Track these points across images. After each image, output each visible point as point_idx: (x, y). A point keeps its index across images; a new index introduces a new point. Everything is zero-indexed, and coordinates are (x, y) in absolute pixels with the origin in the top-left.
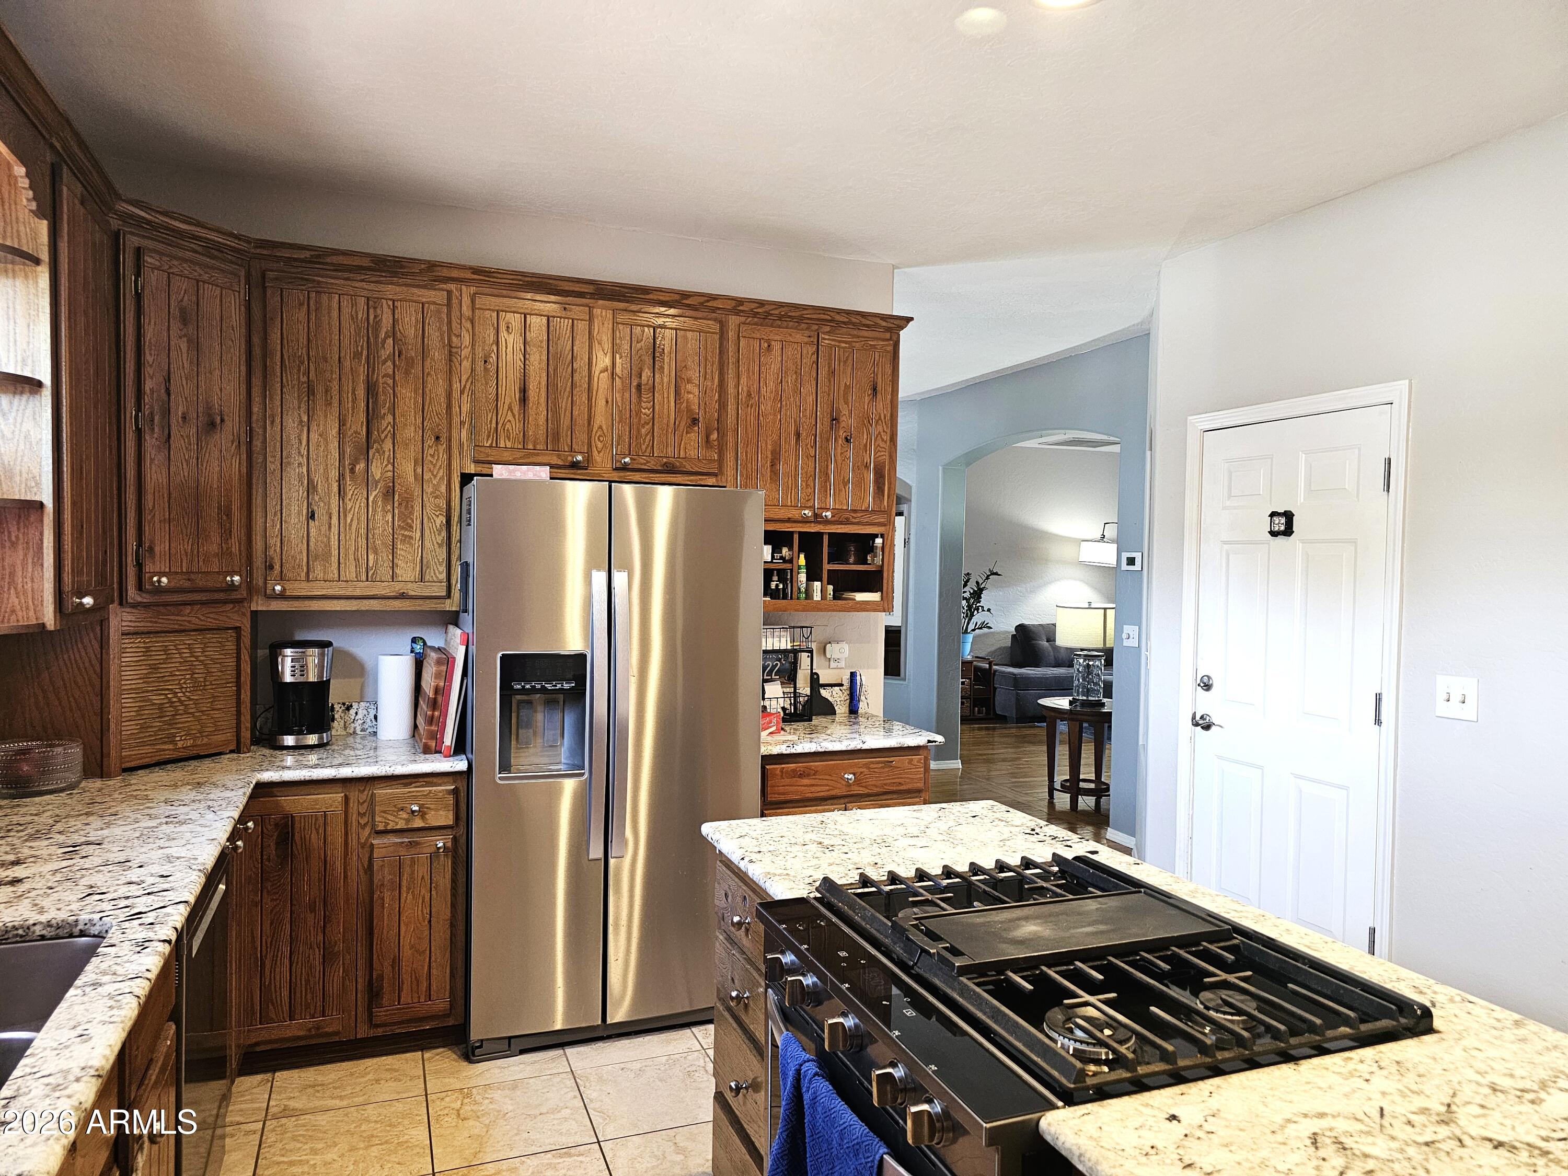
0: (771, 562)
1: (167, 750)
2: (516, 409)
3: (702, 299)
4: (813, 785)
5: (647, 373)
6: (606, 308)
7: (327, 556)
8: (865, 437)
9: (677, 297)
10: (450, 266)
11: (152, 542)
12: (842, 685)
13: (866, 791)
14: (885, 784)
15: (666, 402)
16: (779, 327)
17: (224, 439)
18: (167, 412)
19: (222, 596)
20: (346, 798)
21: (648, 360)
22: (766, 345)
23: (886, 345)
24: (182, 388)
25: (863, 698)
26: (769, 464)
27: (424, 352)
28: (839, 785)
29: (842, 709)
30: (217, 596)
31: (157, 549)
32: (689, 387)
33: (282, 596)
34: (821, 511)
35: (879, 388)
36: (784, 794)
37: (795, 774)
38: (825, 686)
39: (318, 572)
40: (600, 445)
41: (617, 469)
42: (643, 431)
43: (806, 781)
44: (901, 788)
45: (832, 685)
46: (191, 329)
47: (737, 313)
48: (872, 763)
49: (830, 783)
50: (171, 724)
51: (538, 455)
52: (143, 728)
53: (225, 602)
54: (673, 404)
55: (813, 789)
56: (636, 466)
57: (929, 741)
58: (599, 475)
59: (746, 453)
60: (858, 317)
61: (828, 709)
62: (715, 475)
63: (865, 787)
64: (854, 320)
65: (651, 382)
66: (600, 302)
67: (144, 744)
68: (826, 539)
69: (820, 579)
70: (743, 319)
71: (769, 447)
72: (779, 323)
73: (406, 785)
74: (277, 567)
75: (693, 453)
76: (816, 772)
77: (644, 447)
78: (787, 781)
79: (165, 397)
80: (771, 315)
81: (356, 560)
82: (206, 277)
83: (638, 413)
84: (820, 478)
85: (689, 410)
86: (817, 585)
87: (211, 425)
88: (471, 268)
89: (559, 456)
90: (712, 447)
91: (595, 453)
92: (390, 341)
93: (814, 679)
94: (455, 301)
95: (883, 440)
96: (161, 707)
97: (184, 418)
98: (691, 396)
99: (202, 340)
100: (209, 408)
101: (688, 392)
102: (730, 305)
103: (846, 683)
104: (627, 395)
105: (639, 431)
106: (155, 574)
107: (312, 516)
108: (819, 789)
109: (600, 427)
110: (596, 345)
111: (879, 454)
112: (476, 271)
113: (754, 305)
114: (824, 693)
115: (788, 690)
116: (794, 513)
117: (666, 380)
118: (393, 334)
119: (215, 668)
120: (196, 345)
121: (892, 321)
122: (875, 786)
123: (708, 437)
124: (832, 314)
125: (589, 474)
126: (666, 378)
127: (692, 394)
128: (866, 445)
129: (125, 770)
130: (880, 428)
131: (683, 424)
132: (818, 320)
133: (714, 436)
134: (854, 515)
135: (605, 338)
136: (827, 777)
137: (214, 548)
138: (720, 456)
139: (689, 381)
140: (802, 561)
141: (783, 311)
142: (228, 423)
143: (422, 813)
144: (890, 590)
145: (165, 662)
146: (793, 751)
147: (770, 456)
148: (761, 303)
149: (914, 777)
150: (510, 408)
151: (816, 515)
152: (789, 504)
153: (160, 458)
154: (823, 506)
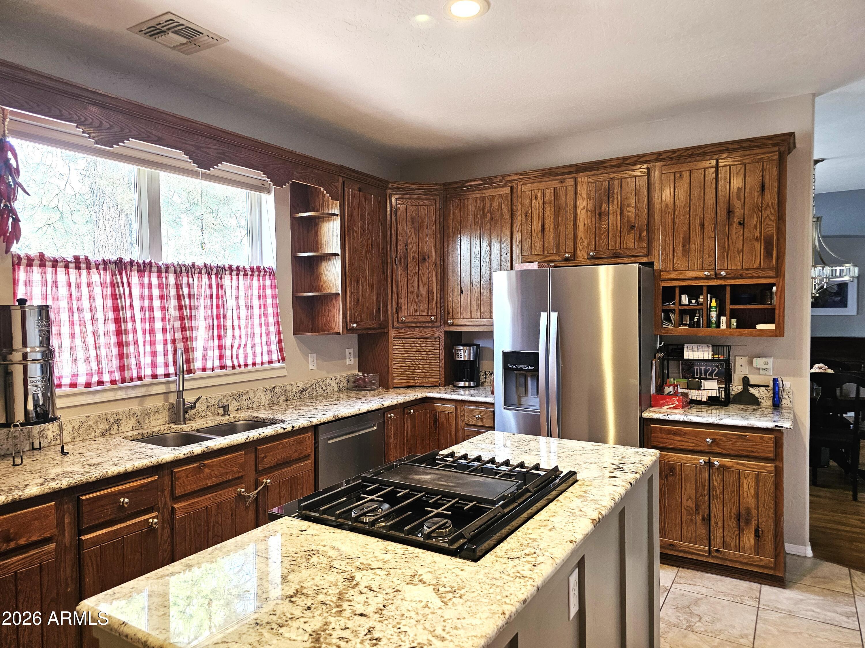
0: (689, 305)
1: (411, 382)
2: (540, 236)
3: (636, 159)
4: (683, 441)
5: (604, 205)
6: (584, 176)
7: (466, 308)
8: (755, 219)
9: (621, 161)
10: (511, 175)
11: (401, 304)
12: (768, 386)
13: (724, 452)
14: (741, 450)
15: (615, 220)
16: (690, 162)
17: (430, 265)
18: (406, 257)
19: (430, 325)
20: (456, 408)
21: (605, 199)
22: (678, 175)
23: (773, 156)
24: (412, 247)
25: (785, 396)
26: (681, 246)
27: (502, 216)
28: (703, 444)
29: (767, 402)
30: (427, 325)
31: (403, 308)
32: (628, 209)
33: (452, 325)
34: (719, 271)
35: (767, 186)
36: (662, 443)
37: (669, 432)
38: (753, 386)
39: (464, 316)
40: (581, 247)
41: (588, 259)
42: (602, 237)
43: (679, 438)
44: (755, 454)
45: (759, 386)
46: (415, 225)
47: (660, 161)
48: (729, 434)
49: (695, 442)
50: (413, 373)
51: (549, 256)
52: (402, 373)
53: (433, 327)
54: (619, 220)
55: (683, 444)
56: (599, 256)
57: (776, 426)
58: (581, 263)
59: (665, 241)
60: (748, 143)
61: (754, 401)
62: (647, 256)
63: (724, 449)
64: (744, 145)
65: (607, 210)
66: (581, 174)
67: (402, 379)
68: (728, 289)
69: (724, 315)
70: (665, 163)
71: (681, 235)
72: (689, 159)
73: (477, 406)
74: (451, 313)
75: (631, 245)
76: (686, 433)
77: (603, 245)
78: (664, 436)
79: (405, 252)
80: (683, 156)
81: (477, 310)
82: (421, 203)
83: (600, 228)
84: (718, 250)
85: (629, 221)
86: (723, 319)
87: (424, 259)
88: (518, 174)
89: (559, 256)
90: (643, 241)
91: (578, 251)
92: (489, 214)
93: (746, 381)
94: (515, 190)
95: (771, 220)
96: (409, 366)
97: (413, 258)
98: (630, 213)
99: (420, 228)
100: (423, 253)
101: (629, 212)
102: (653, 157)
103: (771, 385)
104: (594, 219)
105: (600, 237)
106: (403, 316)
107: (462, 292)
108: (687, 444)
109: (581, 238)
110: (579, 197)
111: (768, 229)
112: (521, 174)
113: (669, 154)
114: (752, 390)
115: (721, 386)
116: (700, 274)
117: (615, 207)
118: (489, 211)
119: (430, 353)
120: (417, 230)
121: (777, 138)
122: (733, 450)
123: (640, 235)
124: (727, 145)
125: (575, 263)
126: (614, 208)
127: (630, 212)
128: (756, 225)
129: (395, 388)
130: (768, 212)
131: (625, 230)
132: (717, 151)
133: (645, 233)
134: (747, 272)
135: (583, 192)
136: (694, 438)
137: (426, 306)
138: (648, 244)
139: (629, 205)
140: (714, 304)
141: (690, 152)
142: (431, 259)
143: (481, 419)
144: (781, 322)
145: (411, 349)
146: (667, 418)
147: (681, 241)
148: (674, 151)
149: (766, 449)
150: (537, 235)
151: (716, 274)
152: (696, 269)
153: (404, 274)
154: (722, 268)
